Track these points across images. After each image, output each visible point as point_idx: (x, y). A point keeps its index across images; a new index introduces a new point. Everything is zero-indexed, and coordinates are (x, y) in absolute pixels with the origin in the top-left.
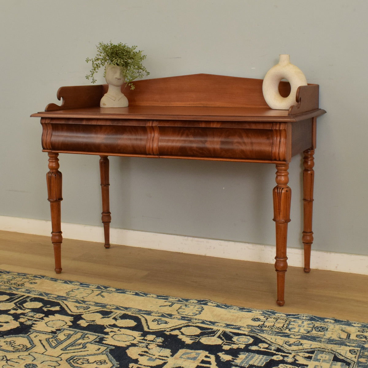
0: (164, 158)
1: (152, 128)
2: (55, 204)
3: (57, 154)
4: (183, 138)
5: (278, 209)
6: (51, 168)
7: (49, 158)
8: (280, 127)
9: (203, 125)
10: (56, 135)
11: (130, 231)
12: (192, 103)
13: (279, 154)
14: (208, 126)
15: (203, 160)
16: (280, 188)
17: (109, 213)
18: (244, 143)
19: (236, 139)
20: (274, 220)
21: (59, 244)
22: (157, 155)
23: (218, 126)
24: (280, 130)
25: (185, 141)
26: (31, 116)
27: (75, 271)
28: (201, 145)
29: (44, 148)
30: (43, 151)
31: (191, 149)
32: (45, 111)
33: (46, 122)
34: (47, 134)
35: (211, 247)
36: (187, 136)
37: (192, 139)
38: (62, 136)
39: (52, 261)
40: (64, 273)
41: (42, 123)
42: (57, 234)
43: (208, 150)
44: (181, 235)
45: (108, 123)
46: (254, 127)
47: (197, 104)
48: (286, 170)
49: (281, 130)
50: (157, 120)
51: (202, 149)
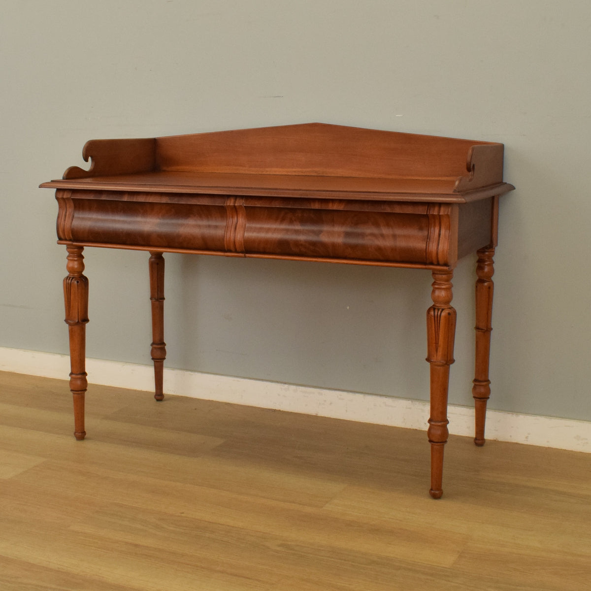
1: (235, 209)
2: (76, 328)
3: (81, 248)
4: (283, 226)
5: (434, 342)
6: (71, 270)
7: (68, 254)
8: (439, 211)
9: (317, 206)
10: (79, 218)
11: (196, 373)
12: (300, 170)
13: (437, 254)
14: (324, 207)
16: (438, 310)
17: (164, 344)
18: (382, 236)
19: (369, 230)
20: (428, 360)
21: (82, 392)
22: (242, 252)
23: (341, 207)
24: (440, 216)
25: (287, 230)
26: (41, 186)
27: (107, 437)
28: (313, 238)
29: (60, 239)
30: (58, 243)
31: (297, 243)
32: (63, 179)
33: (65, 197)
34: (65, 216)
35: (325, 401)
36: (291, 222)
37: (298, 227)
38: (90, 219)
39: (69, 419)
40: (89, 439)
41: (57, 198)
42: (79, 376)
43: (323, 245)
44: (277, 382)
45: (164, 200)
46: (398, 210)
47: (308, 171)
48: (448, 280)
49: (442, 215)
50: (242, 197)
51: (314, 244)
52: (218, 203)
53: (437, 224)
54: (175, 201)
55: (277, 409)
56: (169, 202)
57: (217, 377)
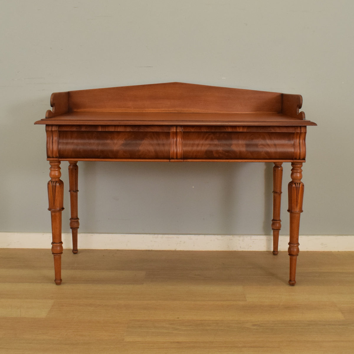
0: (188, 161)
1: (176, 133)
2: (57, 214)
3: (60, 162)
4: (207, 142)
6: (52, 177)
7: (50, 166)
8: (301, 130)
9: (230, 130)
10: (63, 143)
12: (167, 109)
13: (300, 153)
14: (234, 130)
15: (229, 162)
16: (298, 184)
18: (268, 145)
19: (260, 142)
20: (288, 211)
21: (60, 254)
22: (181, 159)
23: (245, 130)
24: (301, 133)
25: (210, 145)
26: (36, 123)
28: (226, 148)
29: (48, 157)
30: (47, 160)
31: (217, 152)
32: (46, 118)
33: (53, 130)
34: (53, 142)
35: (181, 241)
36: (212, 139)
37: (216, 142)
38: (73, 143)
39: (52, 273)
40: (64, 283)
41: (47, 131)
42: (58, 244)
43: (234, 152)
44: (150, 234)
45: (128, 129)
46: (278, 130)
47: (171, 110)
48: (300, 168)
50: (181, 126)
51: (228, 152)
52: (166, 130)
53: (298, 137)
54: (136, 130)
55: (150, 249)
56: (132, 130)
57: (110, 235)
